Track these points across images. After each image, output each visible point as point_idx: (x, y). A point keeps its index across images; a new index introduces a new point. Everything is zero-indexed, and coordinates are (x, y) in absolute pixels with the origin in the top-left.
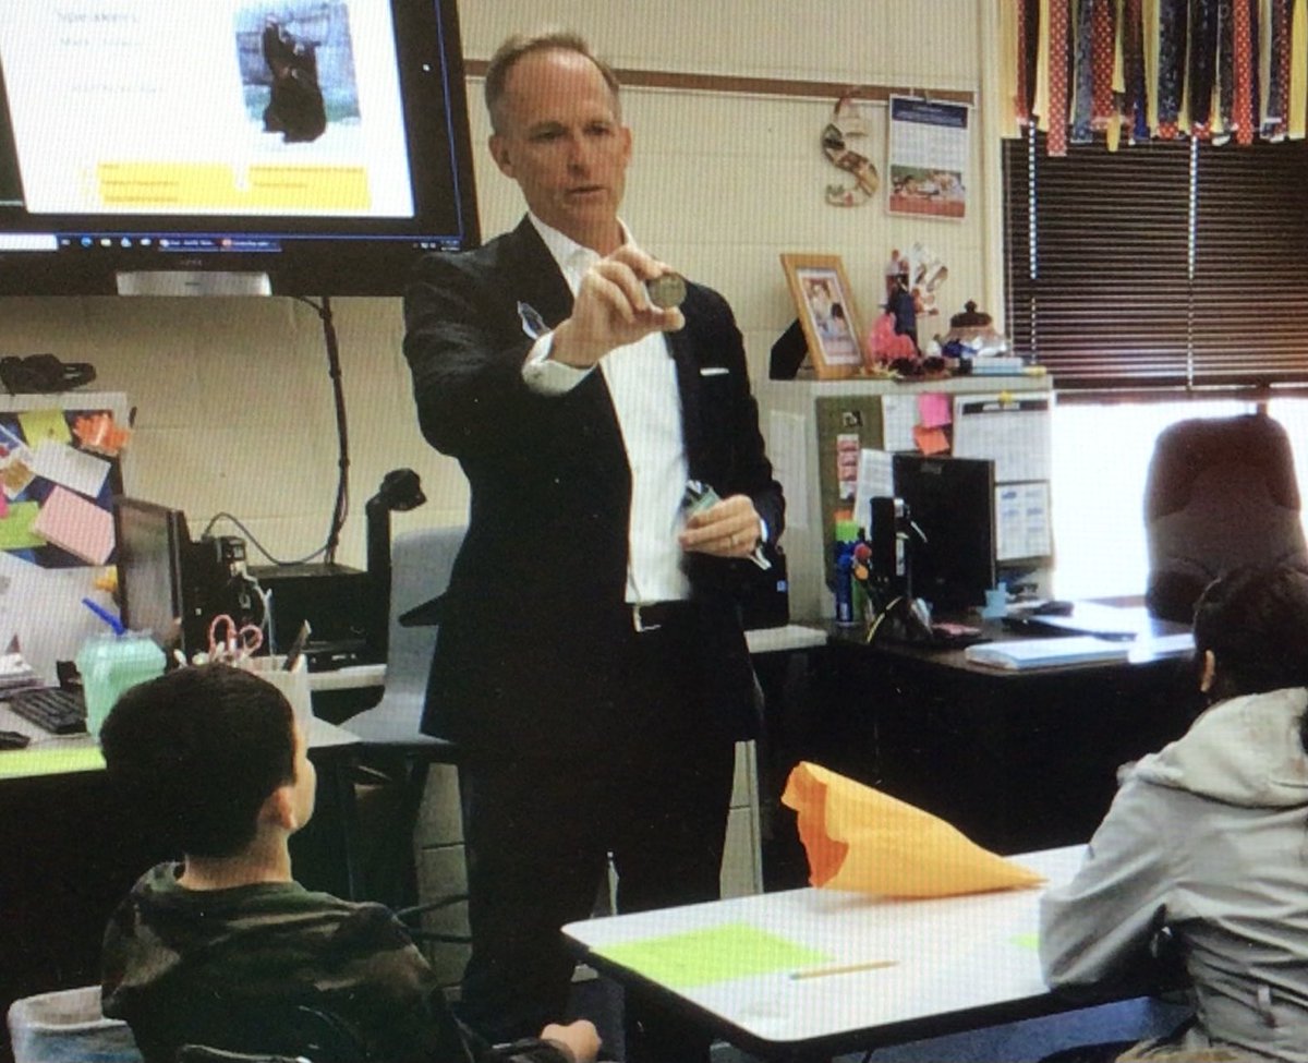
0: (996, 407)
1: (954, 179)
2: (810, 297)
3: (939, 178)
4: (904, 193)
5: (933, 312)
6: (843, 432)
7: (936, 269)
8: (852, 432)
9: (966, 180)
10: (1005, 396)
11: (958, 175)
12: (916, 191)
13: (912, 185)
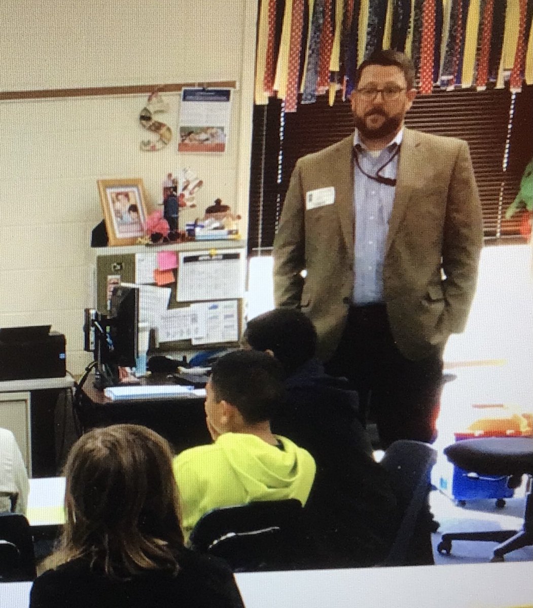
0: (208, 257)
1: (219, 131)
2: (114, 202)
3: (209, 131)
4: (187, 141)
5: (193, 206)
6: (112, 274)
7: (197, 182)
8: (116, 274)
9: (226, 131)
10: (213, 252)
11: (222, 129)
12: (195, 139)
13: (192, 136)
